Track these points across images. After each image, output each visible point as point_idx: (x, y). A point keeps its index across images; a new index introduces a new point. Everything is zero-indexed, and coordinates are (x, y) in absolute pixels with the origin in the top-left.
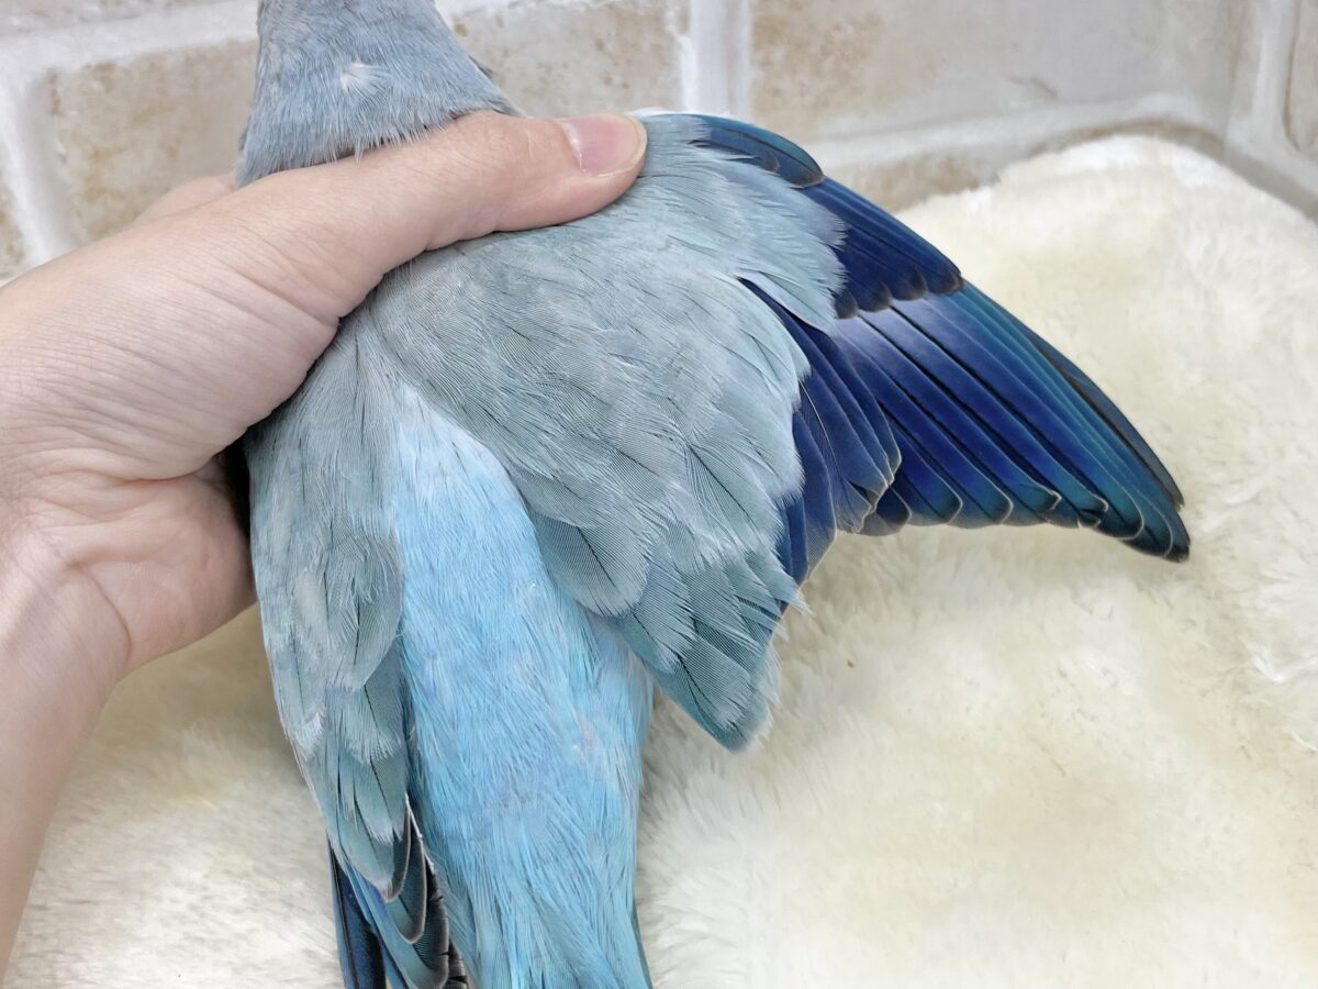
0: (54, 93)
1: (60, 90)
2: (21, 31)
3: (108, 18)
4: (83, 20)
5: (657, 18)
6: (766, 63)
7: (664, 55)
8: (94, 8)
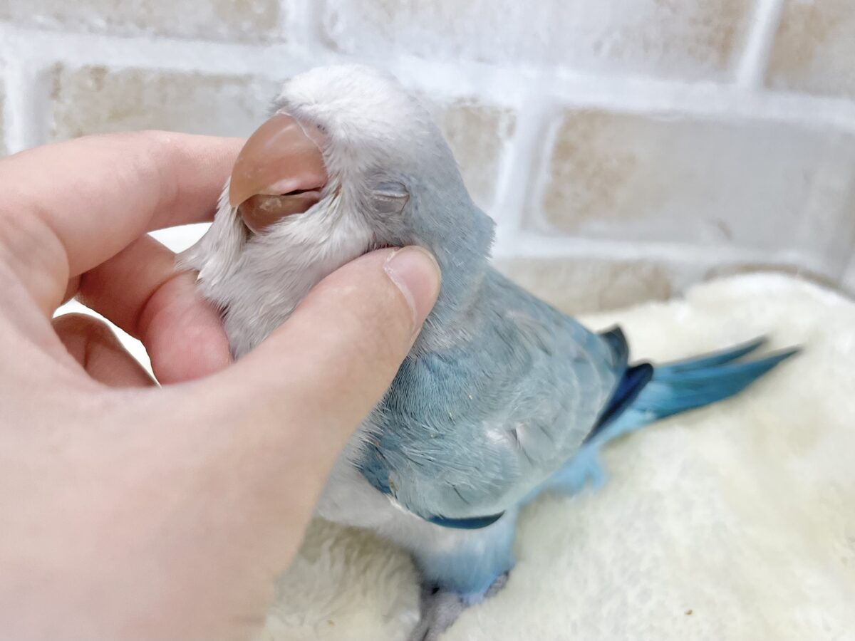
0: (57, 81)
1: (62, 80)
2: (42, 27)
3: (110, 33)
4: (92, 30)
5: (493, 124)
6: (557, 173)
7: (492, 152)
8: (101, 23)
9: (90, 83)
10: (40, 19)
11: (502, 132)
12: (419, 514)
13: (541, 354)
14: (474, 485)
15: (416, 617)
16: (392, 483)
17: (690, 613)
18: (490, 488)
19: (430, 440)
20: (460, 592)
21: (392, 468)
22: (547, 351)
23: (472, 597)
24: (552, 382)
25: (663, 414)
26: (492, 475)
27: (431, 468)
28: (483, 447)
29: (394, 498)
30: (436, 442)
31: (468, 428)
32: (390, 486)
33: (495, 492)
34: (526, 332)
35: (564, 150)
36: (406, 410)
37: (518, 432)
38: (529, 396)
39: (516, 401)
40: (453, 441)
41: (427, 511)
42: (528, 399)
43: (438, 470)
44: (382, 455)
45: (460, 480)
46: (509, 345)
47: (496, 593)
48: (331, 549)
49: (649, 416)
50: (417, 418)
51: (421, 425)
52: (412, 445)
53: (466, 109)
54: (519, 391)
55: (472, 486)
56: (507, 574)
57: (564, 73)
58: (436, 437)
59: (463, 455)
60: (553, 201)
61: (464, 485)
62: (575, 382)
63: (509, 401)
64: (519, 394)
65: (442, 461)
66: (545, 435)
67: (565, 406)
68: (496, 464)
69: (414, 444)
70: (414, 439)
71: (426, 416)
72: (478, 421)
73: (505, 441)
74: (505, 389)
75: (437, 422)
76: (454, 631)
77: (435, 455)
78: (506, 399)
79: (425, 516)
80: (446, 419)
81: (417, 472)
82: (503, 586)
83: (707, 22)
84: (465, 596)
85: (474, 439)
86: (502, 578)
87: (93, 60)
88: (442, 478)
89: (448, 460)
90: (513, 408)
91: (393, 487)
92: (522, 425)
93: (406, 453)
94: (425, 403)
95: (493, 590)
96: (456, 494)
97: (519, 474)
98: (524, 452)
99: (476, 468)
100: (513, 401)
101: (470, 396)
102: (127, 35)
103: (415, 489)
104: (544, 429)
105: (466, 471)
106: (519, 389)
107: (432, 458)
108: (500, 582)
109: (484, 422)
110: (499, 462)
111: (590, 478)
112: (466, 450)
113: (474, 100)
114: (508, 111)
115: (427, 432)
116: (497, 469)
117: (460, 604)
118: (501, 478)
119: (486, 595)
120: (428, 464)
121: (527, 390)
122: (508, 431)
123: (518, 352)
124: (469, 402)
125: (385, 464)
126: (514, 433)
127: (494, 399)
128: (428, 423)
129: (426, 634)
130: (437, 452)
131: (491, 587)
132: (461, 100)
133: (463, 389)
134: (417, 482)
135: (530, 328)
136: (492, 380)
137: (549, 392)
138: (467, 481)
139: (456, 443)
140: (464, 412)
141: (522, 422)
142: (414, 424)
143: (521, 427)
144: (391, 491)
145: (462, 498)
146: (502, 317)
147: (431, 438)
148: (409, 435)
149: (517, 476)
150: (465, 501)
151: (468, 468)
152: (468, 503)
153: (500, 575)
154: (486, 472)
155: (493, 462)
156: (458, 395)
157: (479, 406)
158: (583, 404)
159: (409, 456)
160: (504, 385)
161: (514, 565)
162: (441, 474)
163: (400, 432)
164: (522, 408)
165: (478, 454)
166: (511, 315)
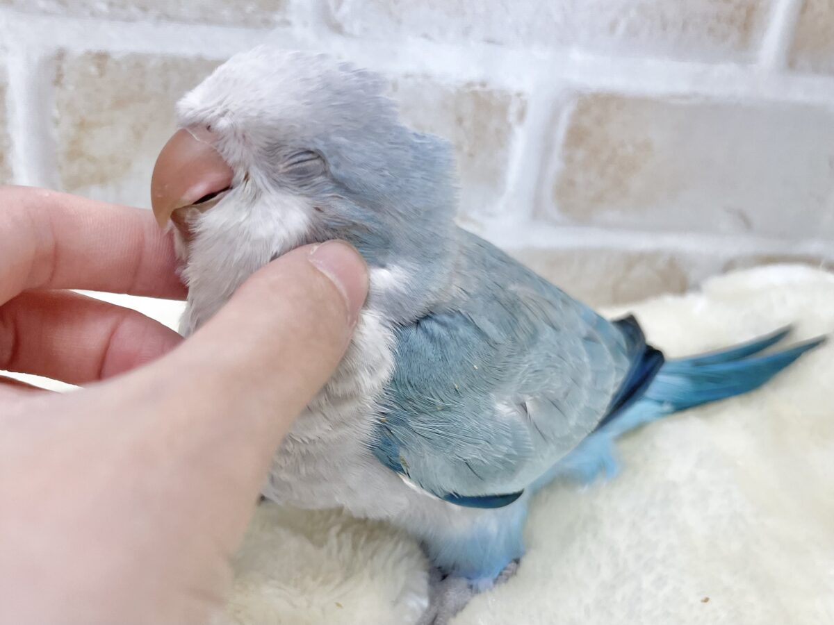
0: (59, 68)
1: (65, 67)
2: (45, 13)
3: (112, 18)
4: (94, 14)
5: (503, 110)
6: (569, 160)
7: (502, 138)
8: (103, 7)
9: (93, 70)
10: (42, 4)
11: (512, 118)
13: (548, 329)
14: (487, 459)
15: (425, 603)
16: (403, 460)
17: (706, 600)
18: (503, 462)
19: (438, 414)
20: (469, 578)
21: (401, 445)
22: (553, 327)
23: (483, 582)
24: (561, 356)
25: (681, 407)
26: (505, 449)
27: (440, 442)
28: (492, 419)
29: (407, 477)
30: (443, 414)
31: (475, 400)
32: (401, 463)
33: (510, 466)
34: (531, 305)
35: (576, 136)
37: (528, 405)
38: (537, 369)
39: (523, 373)
40: (460, 413)
41: (441, 488)
42: (536, 371)
43: (448, 444)
44: (391, 432)
45: (471, 454)
46: (513, 315)
47: (507, 579)
48: (338, 535)
50: (423, 390)
51: (426, 397)
52: (420, 418)
53: (475, 93)
54: (526, 363)
55: (484, 460)
56: (517, 561)
57: (577, 55)
58: (443, 410)
59: (472, 428)
60: (565, 189)
61: (475, 458)
62: (586, 359)
63: (517, 373)
64: (527, 365)
65: (450, 434)
66: (556, 410)
67: (576, 381)
68: (508, 437)
69: (422, 418)
70: (421, 412)
71: (431, 388)
72: (485, 393)
73: (514, 413)
74: (511, 360)
76: (464, 616)
77: (442, 429)
78: (514, 371)
79: (439, 493)
80: (452, 390)
81: (426, 447)
82: (514, 573)
84: (474, 582)
85: (482, 412)
86: (513, 565)
87: (95, 46)
88: (452, 452)
89: (457, 432)
90: (521, 380)
91: (405, 464)
92: (531, 398)
93: (414, 427)
95: (504, 577)
96: (469, 469)
97: (532, 448)
98: (535, 427)
99: (486, 441)
100: (521, 373)
101: (475, 366)
102: (130, 20)
103: (425, 464)
104: (555, 404)
105: (475, 444)
106: (526, 361)
107: (440, 432)
108: (509, 569)
109: (492, 395)
110: (510, 436)
111: (603, 468)
112: (474, 423)
113: (483, 84)
114: (519, 95)
115: (432, 404)
116: (510, 443)
117: (468, 590)
118: (515, 453)
119: (495, 581)
120: (436, 437)
121: (535, 362)
122: (517, 405)
124: (474, 371)
125: (394, 440)
126: (524, 406)
127: (500, 370)
128: (434, 395)
129: (434, 619)
130: (445, 425)
131: (501, 574)
132: (470, 84)
133: (467, 358)
134: (427, 457)
135: (535, 302)
136: (497, 350)
137: (559, 366)
138: (478, 456)
139: (464, 415)
140: (469, 383)
141: (531, 395)
142: (419, 397)
143: (531, 400)
144: (402, 469)
145: (475, 473)
146: (502, 288)
147: (438, 411)
148: (415, 408)
149: (530, 451)
150: (479, 477)
151: (477, 441)
152: (481, 479)
153: (510, 562)
154: (497, 445)
155: (504, 435)
156: (461, 364)
157: (485, 377)
158: (595, 382)
159: (417, 431)
160: (509, 356)
161: (524, 553)
162: (450, 447)
163: (406, 405)
164: (530, 381)
165: (487, 426)
166: (513, 288)
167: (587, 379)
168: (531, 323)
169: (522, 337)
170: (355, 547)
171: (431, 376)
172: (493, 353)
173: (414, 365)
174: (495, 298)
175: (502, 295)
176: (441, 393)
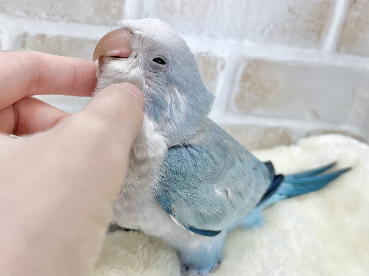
0: (24, 41)
2: (19, 17)
3: (48, 20)
4: (40, 18)
5: (215, 65)
6: (242, 87)
7: (214, 77)
8: (44, 15)
9: (39, 42)
10: (18, 13)
11: (218, 68)
12: (184, 225)
13: (239, 161)
14: (209, 213)
16: (173, 209)
18: (216, 216)
19: (191, 189)
20: (198, 270)
21: (174, 201)
22: (241, 161)
23: (204, 272)
24: (244, 174)
25: (289, 196)
26: (217, 210)
27: (190, 203)
28: (213, 196)
29: (174, 217)
30: (193, 190)
31: (208, 186)
32: (172, 210)
33: (218, 218)
34: (233, 150)
35: (246, 77)
36: (180, 174)
37: (229, 192)
39: (228, 178)
40: (200, 191)
41: (188, 224)
42: (233, 178)
43: (194, 204)
44: (169, 194)
45: (203, 210)
46: (225, 152)
47: (215, 270)
48: (142, 249)
49: (283, 197)
51: (187, 181)
52: (183, 190)
53: (203, 58)
55: (208, 213)
56: (219, 262)
57: (247, 43)
58: (193, 188)
59: (205, 198)
60: (240, 99)
61: (204, 212)
62: (253, 177)
63: (226, 177)
64: (230, 175)
65: (195, 199)
66: (240, 195)
67: (249, 185)
68: (219, 205)
70: (184, 188)
71: (189, 177)
72: (212, 183)
73: (223, 195)
74: (223, 171)
75: (194, 180)
77: (192, 196)
78: (224, 176)
79: (187, 226)
80: (198, 180)
81: (184, 204)
82: (218, 268)
83: (312, 22)
84: (200, 271)
85: (210, 192)
86: (217, 264)
87: (40, 31)
88: (195, 208)
89: (198, 199)
90: (227, 181)
92: (230, 189)
93: (180, 194)
94: (189, 171)
95: (213, 269)
96: (201, 217)
97: (228, 211)
98: (231, 202)
99: (210, 205)
101: (209, 171)
102: (56, 21)
103: (183, 211)
104: (240, 193)
105: (205, 205)
106: (229, 173)
107: (191, 198)
108: (216, 266)
109: (214, 185)
110: (220, 204)
111: (257, 223)
112: (206, 196)
113: (207, 54)
114: (222, 59)
115: (190, 185)
116: (219, 207)
118: (221, 212)
119: (210, 271)
120: (189, 200)
121: (233, 174)
122: (224, 191)
123: (229, 156)
124: (208, 173)
125: (170, 199)
126: (227, 192)
127: (219, 175)
128: (190, 181)
130: (193, 195)
131: (212, 268)
132: (201, 53)
133: (205, 166)
134: (184, 209)
135: (235, 149)
136: (218, 165)
137: (243, 177)
138: (206, 211)
139: (202, 192)
140: (206, 178)
141: (230, 188)
142: (184, 181)
143: (230, 190)
144: (172, 213)
145: (203, 219)
146: (222, 141)
147: (191, 188)
148: (182, 186)
149: (227, 213)
150: (205, 221)
151: (206, 204)
152: (206, 222)
153: (216, 263)
154: (214, 208)
155: (217, 203)
156: (203, 169)
157: (212, 176)
158: (256, 187)
159: (181, 196)
160: (223, 169)
161: (223, 259)
162: (194, 205)
163: (178, 184)
164: (230, 182)
165: (211, 199)
166: (226, 141)
167: (253, 185)
168: (233, 157)
169: (229, 163)
170: (149, 254)
171: (190, 172)
172: (217, 167)
173: (183, 166)
174: (219, 144)
175: (221, 144)
176: (193, 180)
